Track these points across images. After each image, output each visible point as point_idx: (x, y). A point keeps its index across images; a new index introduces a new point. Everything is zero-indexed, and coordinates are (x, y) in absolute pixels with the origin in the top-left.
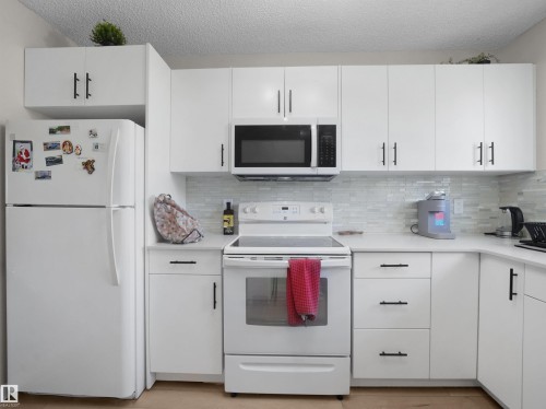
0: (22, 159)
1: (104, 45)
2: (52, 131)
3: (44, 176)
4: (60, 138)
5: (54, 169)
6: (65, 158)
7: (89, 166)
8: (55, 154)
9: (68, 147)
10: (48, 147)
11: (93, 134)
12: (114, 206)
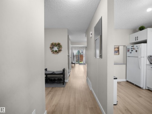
0: (128, 51)
1: (141, 30)
2: (132, 47)
3: (131, 53)
4: (133, 47)
5: (132, 52)
6: (133, 50)
7: (136, 51)
8: (132, 50)
9: (134, 49)
10: (131, 49)
11: (137, 46)
12: (139, 57)
